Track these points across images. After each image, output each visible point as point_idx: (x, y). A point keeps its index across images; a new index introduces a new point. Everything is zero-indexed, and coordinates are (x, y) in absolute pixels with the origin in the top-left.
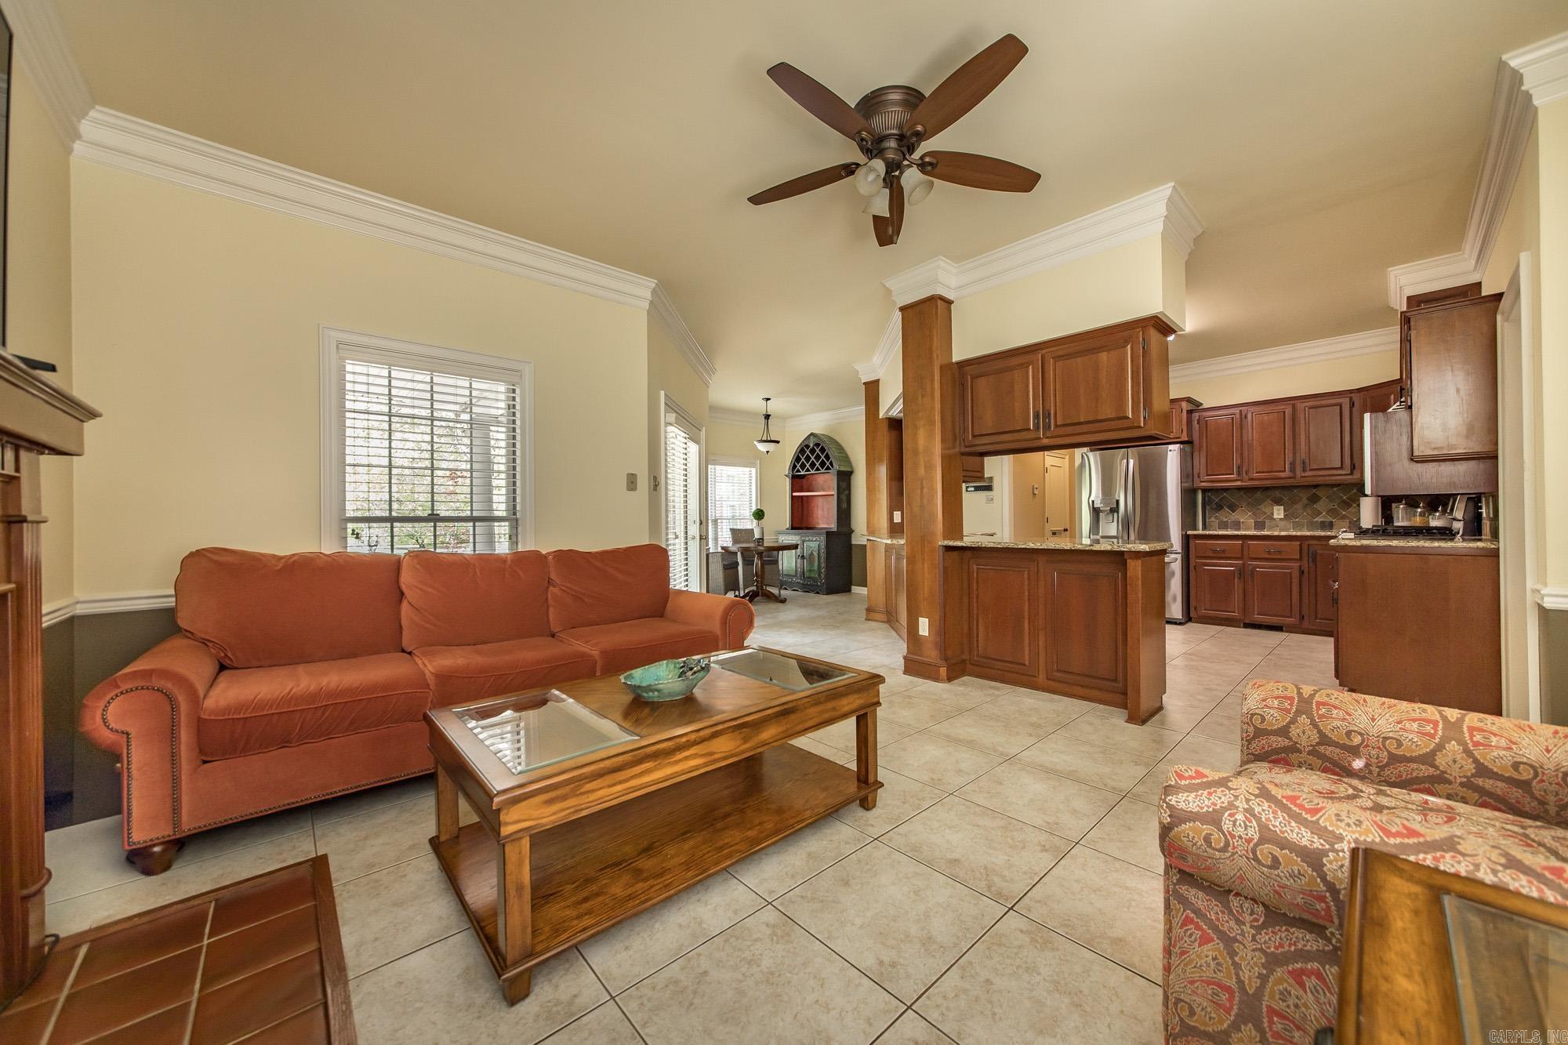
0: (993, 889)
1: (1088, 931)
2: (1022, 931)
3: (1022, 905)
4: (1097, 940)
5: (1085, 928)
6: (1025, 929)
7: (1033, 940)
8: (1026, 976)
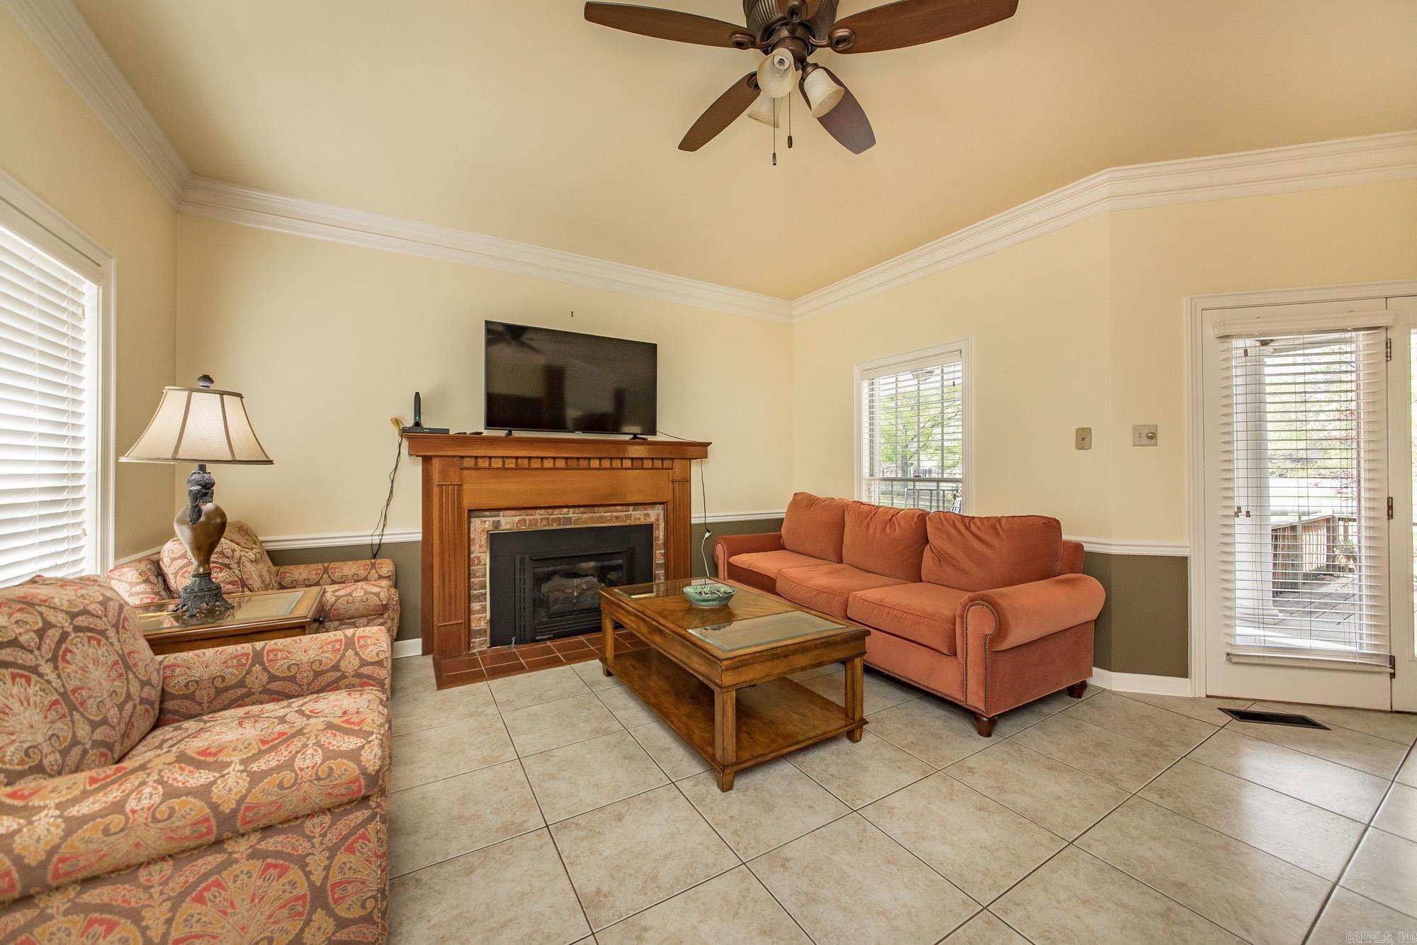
0: (573, 826)
1: (493, 858)
2: (525, 821)
3: (545, 834)
4: (482, 859)
5: (497, 858)
6: (525, 824)
7: (513, 823)
8: (495, 806)
